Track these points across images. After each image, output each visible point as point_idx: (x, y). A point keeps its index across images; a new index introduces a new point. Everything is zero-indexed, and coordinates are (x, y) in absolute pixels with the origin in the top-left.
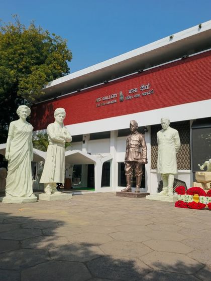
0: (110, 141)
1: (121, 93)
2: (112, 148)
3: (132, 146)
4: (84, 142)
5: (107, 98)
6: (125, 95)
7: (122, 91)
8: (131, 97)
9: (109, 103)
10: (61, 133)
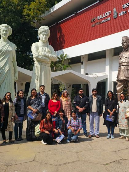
0: (105, 61)
1: (115, 10)
2: (107, 67)
3: (124, 64)
4: (82, 63)
5: (101, 17)
6: (119, 11)
7: (116, 7)
8: (124, 12)
9: (103, 21)
10: (45, 51)
